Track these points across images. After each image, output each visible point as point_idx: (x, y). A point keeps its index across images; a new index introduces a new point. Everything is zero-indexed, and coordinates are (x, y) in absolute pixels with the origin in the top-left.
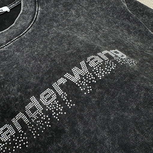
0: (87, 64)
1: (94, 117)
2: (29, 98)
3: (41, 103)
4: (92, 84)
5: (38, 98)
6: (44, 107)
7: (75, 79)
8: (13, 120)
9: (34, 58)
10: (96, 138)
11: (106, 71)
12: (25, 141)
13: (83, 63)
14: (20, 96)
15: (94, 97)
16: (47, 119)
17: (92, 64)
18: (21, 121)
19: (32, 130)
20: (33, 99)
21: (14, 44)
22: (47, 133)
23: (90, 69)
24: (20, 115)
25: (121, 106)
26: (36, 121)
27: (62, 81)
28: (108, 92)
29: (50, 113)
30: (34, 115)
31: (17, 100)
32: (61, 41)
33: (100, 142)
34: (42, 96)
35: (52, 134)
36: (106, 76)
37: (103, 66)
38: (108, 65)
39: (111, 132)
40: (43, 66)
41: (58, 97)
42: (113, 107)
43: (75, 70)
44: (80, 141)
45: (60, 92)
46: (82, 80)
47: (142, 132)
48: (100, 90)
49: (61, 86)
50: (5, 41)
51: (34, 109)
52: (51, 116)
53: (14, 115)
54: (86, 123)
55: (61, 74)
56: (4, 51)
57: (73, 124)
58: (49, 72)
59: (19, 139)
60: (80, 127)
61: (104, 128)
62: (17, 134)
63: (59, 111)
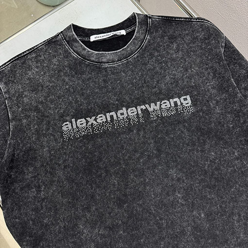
0: (161, 105)
1: (151, 132)
2: (122, 107)
3: (127, 113)
4: (158, 116)
5: (127, 110)
6: (128, 115)
7: (150, 110)
8: (108, 115)
9: (132, 84)
10: (147, 141)
11: (168, 114)
12: (110, 127)
13: (158, 103)
14: (117, 104)
15: (156, 123)
16: (127, 121)
17: (163, 106)
18: (112, 117)
19: (116, 123)
20: (124, 109)
21: (122, 64)
22: (124, 129)
23: (161, 108)
24: (113, 113)
25: (166, 133)
26: (120, 120)
27: (143, 107)
28: (164, 123)
29: (130, 119)
30: (121, 117)
31: (114, 105)
32: (154, 76)
33: (148, 144)
34: (129, 109)
35: (126, 130)
36: (167, 116)
37: (168, 110)
38: (171, 110)
39: (155, 142)
40: (136, 92)
41: (138, 114)
42: (162, 132)
43: (153, 105)
44: (138, 139)
45: (140, 112)
46: (153, 112)
47: (169, 148)
48: (160, 121)
49: (142, 109)
50: (117, 60)
51: (122, 114)
52: (129, 121)
53: (110, 112)
54: (145, 133)
55: (144, 103)
56: (115, 67)
57: (139, 130)
58: (138, 99)
59: (107, 125)
60: (142, 133)
61: (153, 139)
62: (107, 121)
63: (135, 121)
